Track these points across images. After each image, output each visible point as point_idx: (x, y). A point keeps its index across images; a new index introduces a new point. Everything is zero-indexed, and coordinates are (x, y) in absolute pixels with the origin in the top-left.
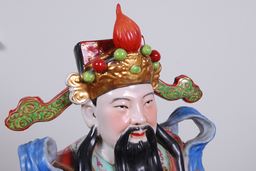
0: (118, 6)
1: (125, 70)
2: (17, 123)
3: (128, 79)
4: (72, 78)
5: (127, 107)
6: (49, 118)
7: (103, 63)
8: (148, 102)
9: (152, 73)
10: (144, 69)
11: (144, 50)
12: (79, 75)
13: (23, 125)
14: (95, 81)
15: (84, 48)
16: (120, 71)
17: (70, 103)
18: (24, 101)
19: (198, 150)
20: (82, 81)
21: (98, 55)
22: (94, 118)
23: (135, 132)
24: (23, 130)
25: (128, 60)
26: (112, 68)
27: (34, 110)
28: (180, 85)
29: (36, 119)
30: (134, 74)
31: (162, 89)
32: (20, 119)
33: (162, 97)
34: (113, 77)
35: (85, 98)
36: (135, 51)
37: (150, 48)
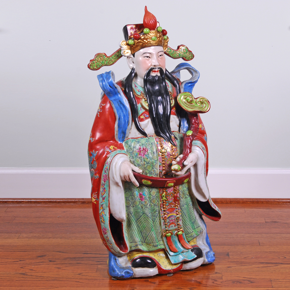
0: (146, 7)
1: (149, 39)
2: (94, 66)
3: (150, 43)
4: (122, 43)
5: (150, 57)
6: (110, 64)
7: (138, 35)
8: (161, 56)
9: (163, 41)
10: (159, 39)
11: (158, 29)
12: (126, 41)
13: (97, 67)
14: (134, 44)
15: (129, 28)
16: (147, 39)
17: (122, 56)
18: (98, 55)
19: (190, 86)
20: (128, 44)
21: (135, 31)
22: (133, 64)
23: (154, 70)
24: (97, 70)
25: (150, 34)
26: (143, 38)
27: (103, 60)
28: (180, 50)
29: (104, 64)
30: (153, 41)
31: (170, 51)
32: (96, 64)
33: (170, 56)
34: (143, 42)
35: (129, 53)
36: (154, 29)
37: (161, 28)
